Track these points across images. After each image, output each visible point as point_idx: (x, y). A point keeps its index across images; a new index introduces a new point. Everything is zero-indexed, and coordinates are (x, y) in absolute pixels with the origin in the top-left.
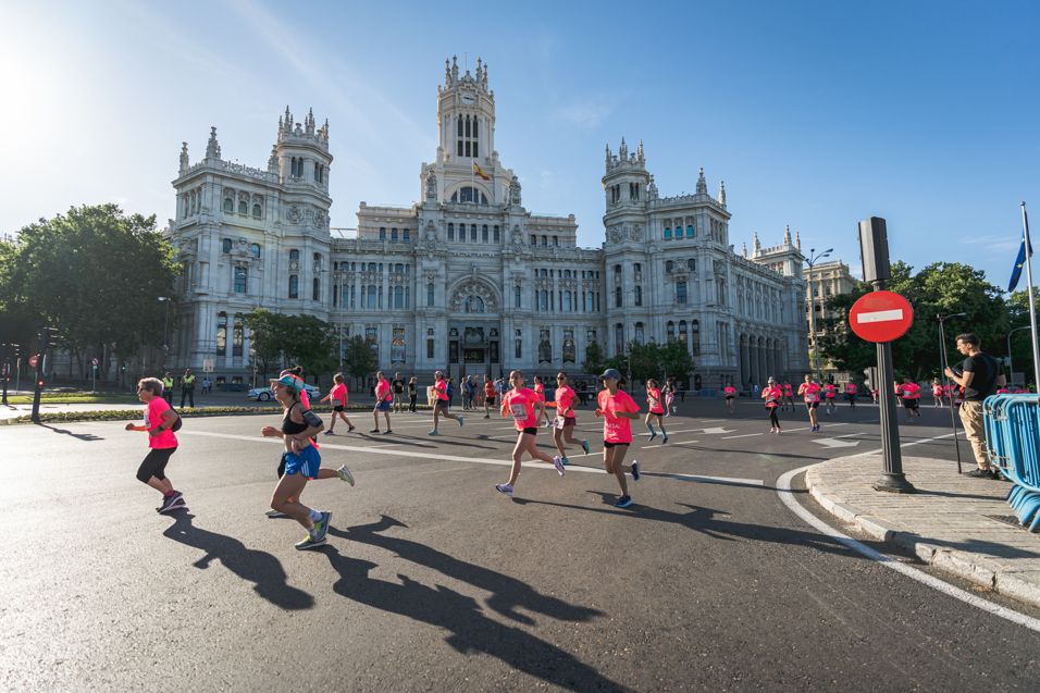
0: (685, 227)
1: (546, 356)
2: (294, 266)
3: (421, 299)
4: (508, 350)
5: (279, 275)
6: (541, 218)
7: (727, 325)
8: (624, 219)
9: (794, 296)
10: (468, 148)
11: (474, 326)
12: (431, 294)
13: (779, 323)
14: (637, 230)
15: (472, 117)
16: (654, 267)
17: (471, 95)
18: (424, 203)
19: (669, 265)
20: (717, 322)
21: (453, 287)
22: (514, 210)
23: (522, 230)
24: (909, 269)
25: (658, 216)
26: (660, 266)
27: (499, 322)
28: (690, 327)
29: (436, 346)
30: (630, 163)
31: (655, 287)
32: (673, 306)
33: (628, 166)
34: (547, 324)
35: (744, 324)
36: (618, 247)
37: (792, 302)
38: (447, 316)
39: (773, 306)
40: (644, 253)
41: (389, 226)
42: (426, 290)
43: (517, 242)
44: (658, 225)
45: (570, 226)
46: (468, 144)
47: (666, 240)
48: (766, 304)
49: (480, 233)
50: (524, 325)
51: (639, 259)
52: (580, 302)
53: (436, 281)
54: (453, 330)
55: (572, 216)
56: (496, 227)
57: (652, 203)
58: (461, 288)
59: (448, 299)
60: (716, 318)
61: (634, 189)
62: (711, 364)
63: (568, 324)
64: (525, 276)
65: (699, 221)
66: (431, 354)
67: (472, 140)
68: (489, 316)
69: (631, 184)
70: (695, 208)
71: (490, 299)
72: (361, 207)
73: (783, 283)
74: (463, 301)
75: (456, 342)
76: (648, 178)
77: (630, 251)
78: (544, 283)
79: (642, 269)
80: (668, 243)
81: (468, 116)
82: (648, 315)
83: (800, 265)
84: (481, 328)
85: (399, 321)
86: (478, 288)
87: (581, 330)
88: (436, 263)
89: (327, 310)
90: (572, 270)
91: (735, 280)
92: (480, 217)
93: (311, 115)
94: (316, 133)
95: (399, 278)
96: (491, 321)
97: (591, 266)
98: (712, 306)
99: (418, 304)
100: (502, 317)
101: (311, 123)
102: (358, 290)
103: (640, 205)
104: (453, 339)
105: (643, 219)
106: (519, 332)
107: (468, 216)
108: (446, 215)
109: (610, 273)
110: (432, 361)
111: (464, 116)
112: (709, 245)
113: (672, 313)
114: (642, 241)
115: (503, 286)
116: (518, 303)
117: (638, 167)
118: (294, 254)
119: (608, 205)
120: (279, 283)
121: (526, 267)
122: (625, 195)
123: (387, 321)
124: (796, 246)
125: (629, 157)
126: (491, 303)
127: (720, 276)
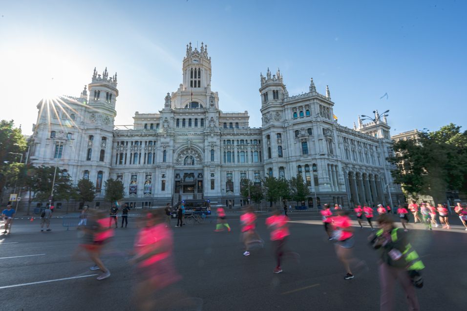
0: (304, 111)
1: (230, 188)
2: (90, 144)
3: (159, 158)
4: (207, 185)
5: (81, 149)
6: (229, 114)
7: (336, 166)
8: (270, 109)
9: (386, 149)
10: (195, 84)
11: (189, 172)
12: (165, 156)
13: (377, 165)
14: (278, 115)
15: (197, 69)
16: (288, 135)
17: (197, 59)
18: (163, 109)
19: (297, 132)
20: (328, 165)
21: (178, 151)
22: (212, 110)
23: (215, 119)
24: (458, 128)
25: (289, 106)
26: (291, 134)
27: (203, 170)
28: (311, 168)
29: (166, 184)
30: (273, 80)
31: (289, 146)
32: (300, 156)
33: (273, 82)
34: (230, 170)
35: (351, 166)
36: (268, 125)
37: (384, 152)
38: (173, 167)
39: (372, 155)
40: (282, 127)
41: (149, 123)
42: (162, 154)
43: (212, 126)
44: (289, 111)
45: (245, 117)
46: (195, 82)
47: (294, 119)
48: (366, 154)
49: (193, 123)
50: (216, 171)
51: (280, 131)
52: (250, 157)
53: (167, 149)
54: (177, 176)
55: (246, 112)
56: (202, 119)
57: (286, 100)
58: (182, 152)
59: (175, 158)
60: (327, 162)
61: (276, 94)
62: (326, 190)
63: (243, 169)
64: (216, 144)
65: (312, 106)
66: (163, 189)
67: (197, 79)
68: (197, 166)
69: (274, 91)
70: (309, 100)
71: (198, 157)
72: (135, 114)
73: (377, 142)
74: (184, 158)
75: (179, 181)
76: (284, 87)
77: (274, 127)
78: (229, 147)
79: (282, 136)
80: (295, 120)
81: (196, 69)
82: (286, 162)
83: (388, 132)
84: (193, 173)
85: (149, 171)
86: (191, 152)
87: (250, 172)
88: (168, 140)
89: (108, 166)
90: (245, 139)
91: (342, 140)
92: (193, 114)
93: (106, 70)
94: (108, 79)
95: (150, 148)
96: (198, 170)
97: (255, 137)
98: (323, 155)
99: (158, 162)
100: (204, 167)
101: (105, 75)
102: (128, 156)
103: (279, 101)
104: (177, 180)
105: (281, 109)
106: (212, 175)
107: (187, 114)
108: (175, 115)
109: (265, 140)
110: (164, 192)
111: (194, 69)
112: (319, 119)
113: (300, 160)
114: (281, 120)
115: (204, 150)
116: (212, 159)
117: (277, 82)
118: (91, 137)
119: (263, 103)
120: (81, 153)
121: (217, 139)
122: (270, 97)
123: (142, 171)
124: (384, 121)
125: (272, 77)
126: (198, 159)
127: (328, 137)
